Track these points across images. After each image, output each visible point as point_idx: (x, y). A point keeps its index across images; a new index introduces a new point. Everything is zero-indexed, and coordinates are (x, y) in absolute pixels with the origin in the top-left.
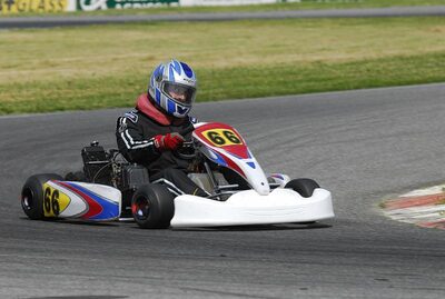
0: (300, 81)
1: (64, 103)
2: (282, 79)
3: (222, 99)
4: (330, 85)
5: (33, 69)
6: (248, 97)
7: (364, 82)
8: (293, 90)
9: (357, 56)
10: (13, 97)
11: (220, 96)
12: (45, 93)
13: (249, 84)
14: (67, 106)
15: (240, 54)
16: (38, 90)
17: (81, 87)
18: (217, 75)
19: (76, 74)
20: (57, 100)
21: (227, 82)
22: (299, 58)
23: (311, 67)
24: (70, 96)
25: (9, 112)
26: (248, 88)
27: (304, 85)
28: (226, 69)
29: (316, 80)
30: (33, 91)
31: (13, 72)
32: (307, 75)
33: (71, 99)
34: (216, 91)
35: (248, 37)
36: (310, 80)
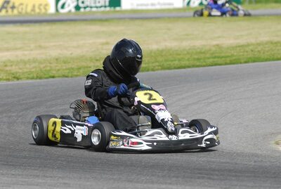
0: (209, 58)
1: (54, 73)
2: (196, 57)
3: (158, 70)
4: (228, 60)
5: (32, 50)
6: (175, 68)
7: (250, 58)
8: (204, 64)
9: (242, 41)
10: (20, 69)
11: (157, 68)
12: (42, 66)
13: (175, 60)
14: (56, 75)
15: (165, 40)
16: (37, 64)
17: (65, 62)
18: (153, 54)
19: (60, 54)
20: (50, 70)
21: (160, 59)
22: (204, 43)
23: (214, 49)
24: (57, 68)
25: (18, 79)
26: (174, 62)
27: (211, 60)
28: (158, 50)
29: (218, 57)
30: (34, 65)
31: (19, 53)
32: (212, 54)
33: (59, 70)
34: (154, 65)
35: (169, 29)
36: (215, 57)
